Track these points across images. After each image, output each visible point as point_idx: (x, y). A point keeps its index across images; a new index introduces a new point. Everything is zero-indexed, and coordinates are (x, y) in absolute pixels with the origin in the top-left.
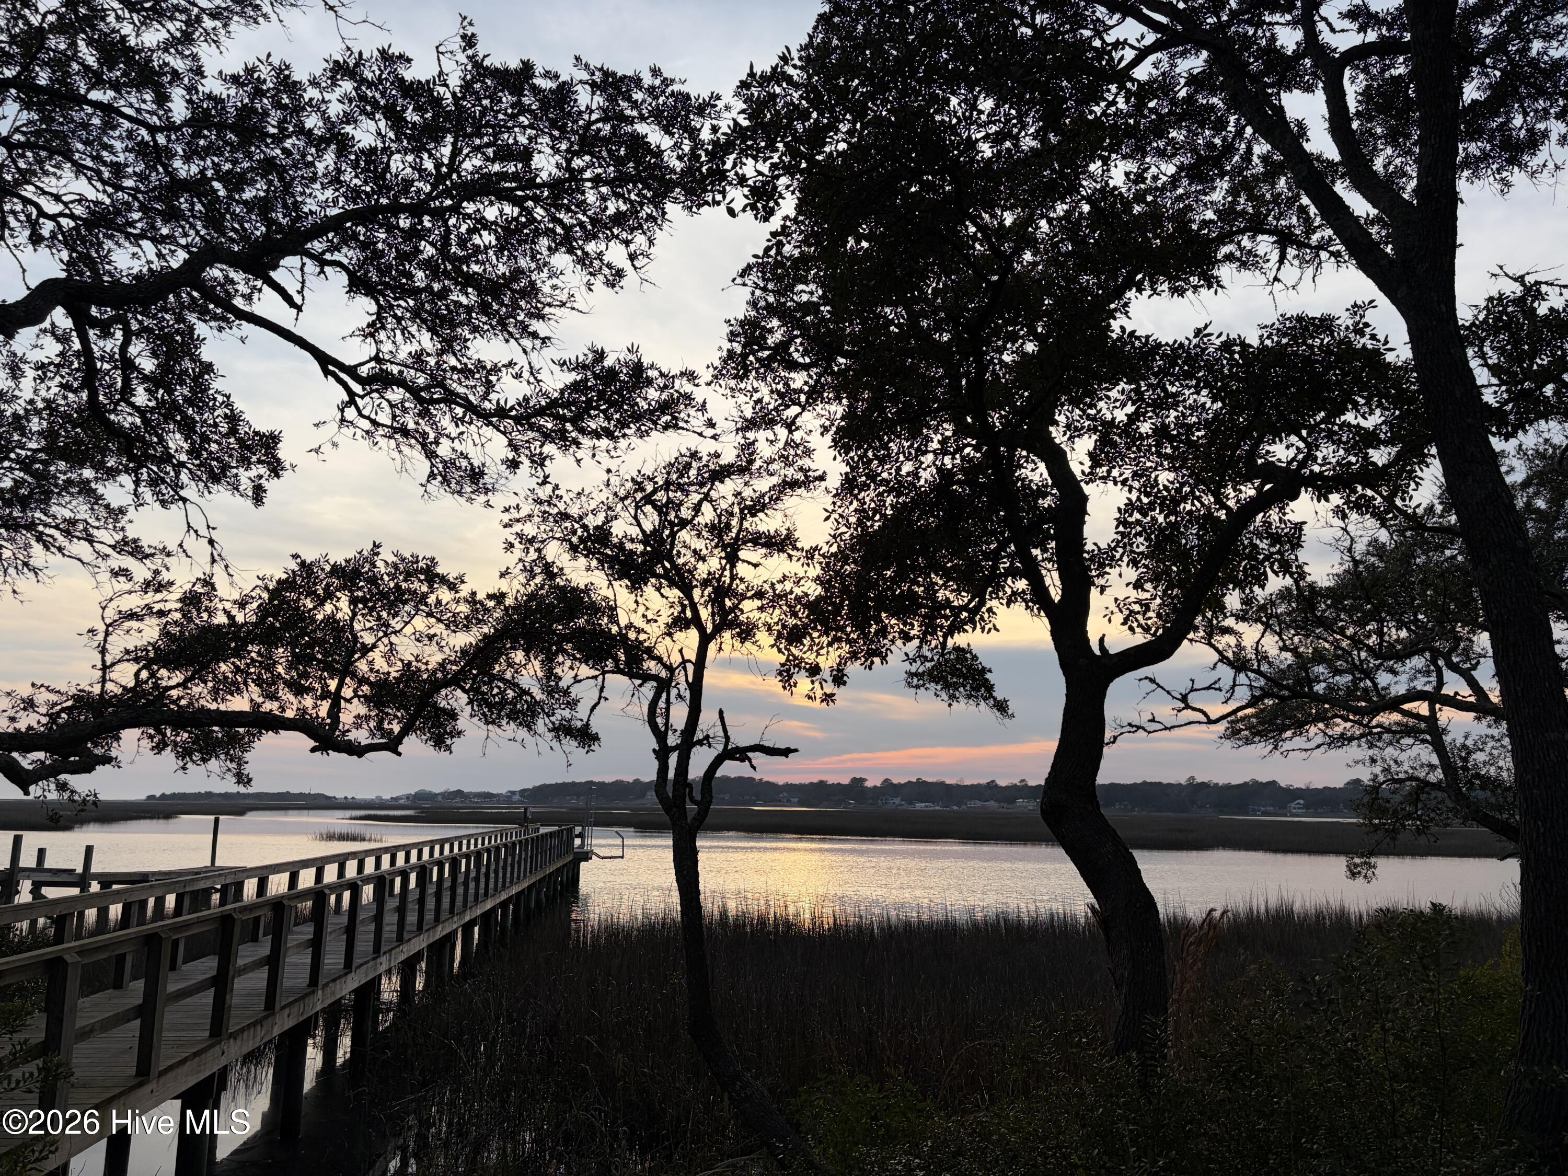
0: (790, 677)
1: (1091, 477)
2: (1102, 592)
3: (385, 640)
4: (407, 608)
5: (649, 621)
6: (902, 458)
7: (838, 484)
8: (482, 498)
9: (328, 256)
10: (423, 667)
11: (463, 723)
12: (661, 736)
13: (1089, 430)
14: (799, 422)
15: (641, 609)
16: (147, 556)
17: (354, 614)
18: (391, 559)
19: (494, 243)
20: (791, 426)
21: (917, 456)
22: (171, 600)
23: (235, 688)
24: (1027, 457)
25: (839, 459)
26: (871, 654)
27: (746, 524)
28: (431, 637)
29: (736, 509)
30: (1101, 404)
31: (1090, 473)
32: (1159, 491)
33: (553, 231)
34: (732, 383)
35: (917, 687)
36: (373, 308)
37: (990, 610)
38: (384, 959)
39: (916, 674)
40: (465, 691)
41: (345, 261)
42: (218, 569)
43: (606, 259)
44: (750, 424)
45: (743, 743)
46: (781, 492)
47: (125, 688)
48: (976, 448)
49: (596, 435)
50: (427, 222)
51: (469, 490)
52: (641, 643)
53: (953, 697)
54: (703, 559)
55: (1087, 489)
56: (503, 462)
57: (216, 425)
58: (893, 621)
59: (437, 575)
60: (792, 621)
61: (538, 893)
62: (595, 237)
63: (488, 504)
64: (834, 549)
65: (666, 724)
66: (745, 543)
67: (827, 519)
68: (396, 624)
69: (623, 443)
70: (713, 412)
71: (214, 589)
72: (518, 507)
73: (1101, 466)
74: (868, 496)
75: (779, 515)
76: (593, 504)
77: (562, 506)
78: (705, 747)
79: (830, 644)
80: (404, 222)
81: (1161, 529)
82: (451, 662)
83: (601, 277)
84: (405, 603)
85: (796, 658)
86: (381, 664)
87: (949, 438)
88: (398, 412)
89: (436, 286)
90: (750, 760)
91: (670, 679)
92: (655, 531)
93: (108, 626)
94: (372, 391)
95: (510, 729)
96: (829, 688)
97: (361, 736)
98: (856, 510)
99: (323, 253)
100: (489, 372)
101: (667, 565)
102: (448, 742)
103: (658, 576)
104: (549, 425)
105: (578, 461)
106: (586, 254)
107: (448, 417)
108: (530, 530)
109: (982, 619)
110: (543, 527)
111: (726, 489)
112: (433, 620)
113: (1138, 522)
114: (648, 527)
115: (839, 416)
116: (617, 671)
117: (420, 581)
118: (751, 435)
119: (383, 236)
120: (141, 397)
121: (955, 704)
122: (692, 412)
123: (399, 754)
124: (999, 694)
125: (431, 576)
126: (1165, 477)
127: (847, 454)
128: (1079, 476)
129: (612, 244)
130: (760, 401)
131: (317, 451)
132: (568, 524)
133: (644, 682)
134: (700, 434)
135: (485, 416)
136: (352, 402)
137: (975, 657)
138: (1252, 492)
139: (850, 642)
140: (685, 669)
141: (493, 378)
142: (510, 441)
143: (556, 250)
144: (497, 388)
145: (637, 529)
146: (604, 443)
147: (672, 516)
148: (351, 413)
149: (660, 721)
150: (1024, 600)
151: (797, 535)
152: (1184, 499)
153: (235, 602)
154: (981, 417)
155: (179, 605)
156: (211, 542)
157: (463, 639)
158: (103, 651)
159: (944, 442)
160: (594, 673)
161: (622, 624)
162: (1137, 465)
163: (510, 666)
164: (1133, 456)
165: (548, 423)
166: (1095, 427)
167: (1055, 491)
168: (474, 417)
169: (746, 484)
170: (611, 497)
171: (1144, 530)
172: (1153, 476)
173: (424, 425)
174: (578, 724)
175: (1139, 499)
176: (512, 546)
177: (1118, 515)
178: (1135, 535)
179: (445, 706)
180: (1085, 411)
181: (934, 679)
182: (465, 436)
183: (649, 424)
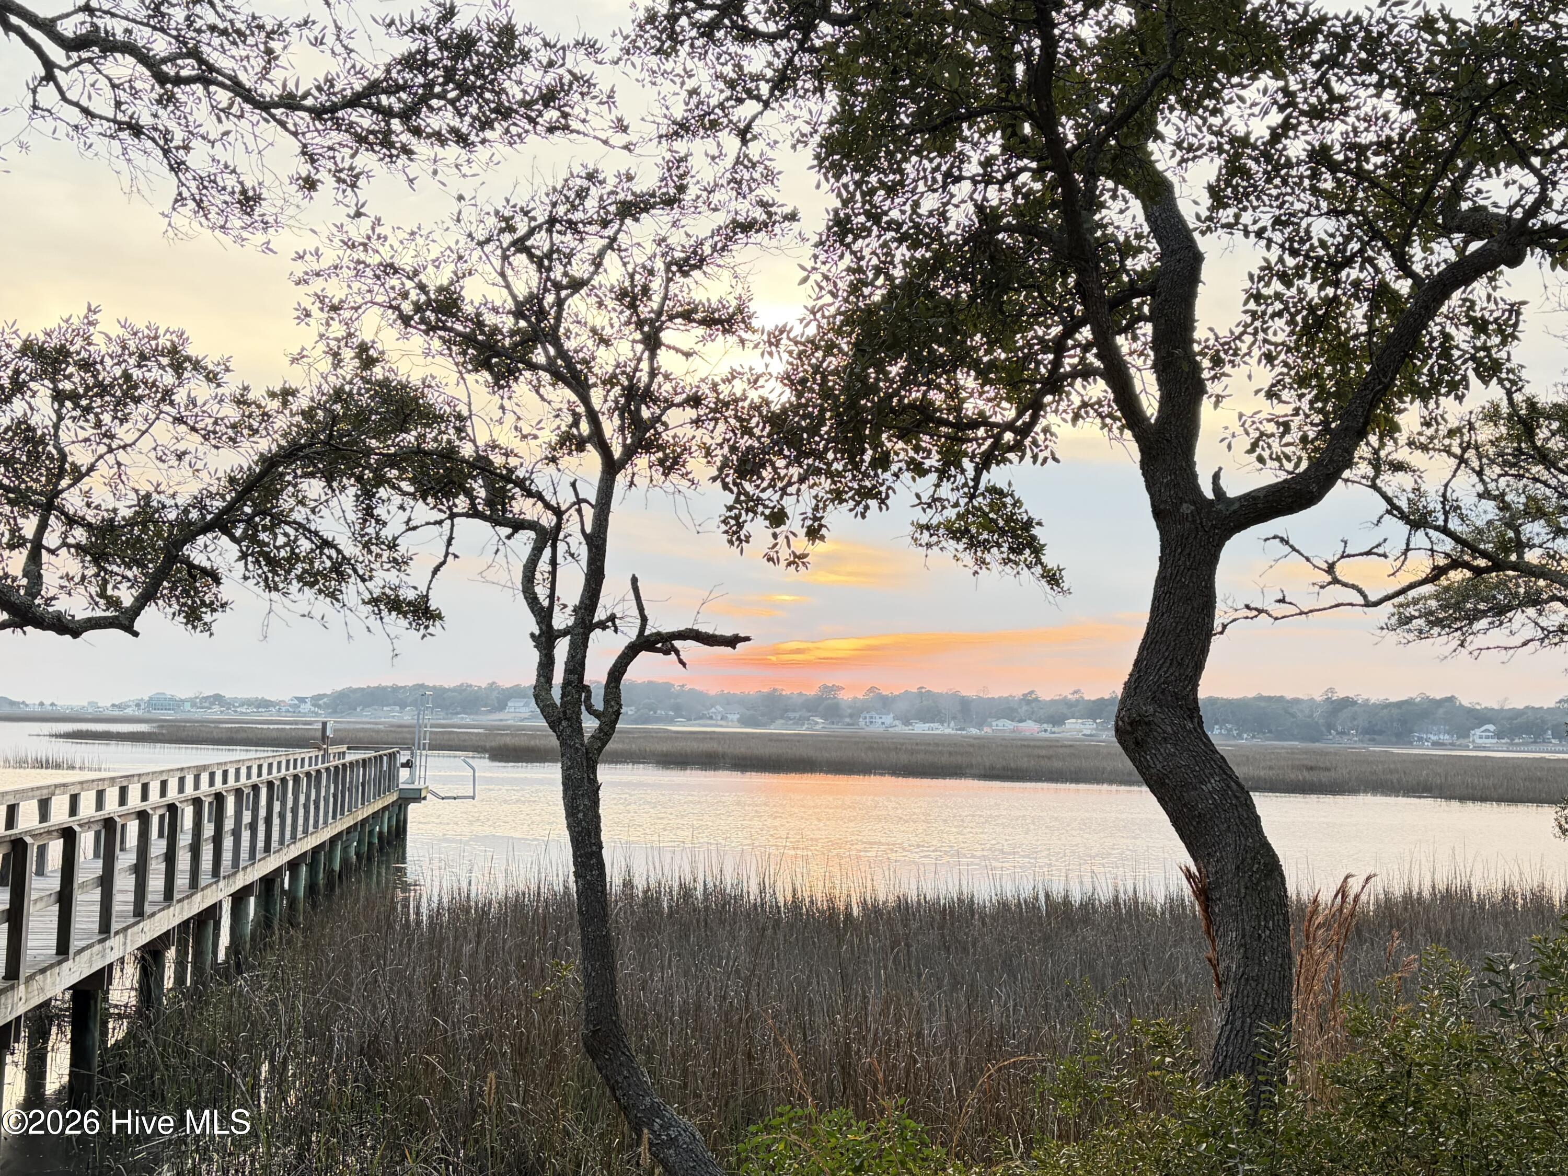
0: (740, 526)
1: (1210, 224)
2: (1216, 404)
3: (110, 458)
4: (142, 409)
5: (524, 437)
6: (921, 187)
7: (822, 228)
8: (259, 237)
10: (169, 502)
11: (226, 591)
12: (543, 615)
13: (1211, 149)
14: (756, 129)
15: (510, 419)
17: (60, 417)
18: (116, 331)
20: (744, 134)
21: (944, 186)
24: (1115, 191)
25: (825, 186)
26: (865, 494)
27: (673, 288)
28: (180, 456)
29: (659, 265)
30: (1229, 110)
31: (1210, 219)
32: (1312, 248)
34: (653, 61)
35: (929, 545)
37: (1046, 430)
38: (115, 942)
39: (927, 527)
40: (234, 539)
44: (682, 129)
45: (668, 627)
46: (729, 238)
48: (1038, 174)
49: (439, 139)
51: (238, 223)
52: (511, 471)
53: (982, 562)
54: (605, 341)
55: (1203, 243)
56: (292, 180)
58: (900, 444)
59: (188, 359)
60: (745, 442)
61: (345, 849)
63: (267, 248)
64: (812, 330)
65: (552, 596)
66: (671, 318)
67: (805, 280)
68: (124, 433)
69: (484, 151)
70: (626, 109)
72: (317, 253)
73: (1226, 206)
74: (869, 246)
75: (726, 274)
77: (386, 254)
78: (610, 632)
79: (802, 480)
81: (1312, 309)
82: (211, 496)
84: (137, 400)
85: (749, 498)
86: (103, 496)
87: (995, 157)
88: (124, 96)
90: (677, 653)
91: (558, 527)
92: (531, 297)
94: (80, 62)
95: (303, 598)
96: (801, 544)
98: (849, 270)
100: (270, 35)
101: (552, 351)
102: (207, 618)
103: (533, 367)
104: (366, 123)
105: (411, 181)
107: (205, 105)
108: (335, 290)
109: (1035, 443)
110: (356, 286)
112: (183, 428)
113: (1278, 296)
114: (521, 291)
115: (825, 118)
116: (474, 513)
117: (161, 367)
118: (681, 146)
121: (984, 571)
122: (592, 105)
123: (136, 634)
124: (1050, 559)
126: (1321, 227)
127: (837, 177)
128: (1191, 222)
130: (693, 92)
132: (394, 281)
133: (515, 531)
134: (605, 142)
135: (264, 106)
136: (49, 77)
137: (1017, 503)
138: (1452, 256)
139: (830, 474)
140: (579, 511)
141: (277, 45)
142: (305, 146)
144: (282, 61)
145: (505, 292)
146: (453, 151)
147: (557, 274)
149: (542, 592)
150: (1100, 415)
151: (752, 307)
152: (1348, 262)
154: (1046, 124)
157: (228, 460)
159: (987, 163)
160: (437, 516)
161: (481, 442)
162: (1280, 207)
163: (301, 502)
164: (1274, 192)
165: (364, 119)
166: (1220, 145)
167: (1153, 244)
168: (247, 107)
169: (674, 224)
170: (463, 239)
171: (1287, 308)
172: (1304, 224)
173: (166, 119)
174: (411, 595)
175: (1281, 260)
176: (308, 315)
177: (1248, 284)
178: (1273, 316)
179: (206, 564)
180: (1205, 120)
181: (955, 533)
182: (231, 138)
183: (524, 123)
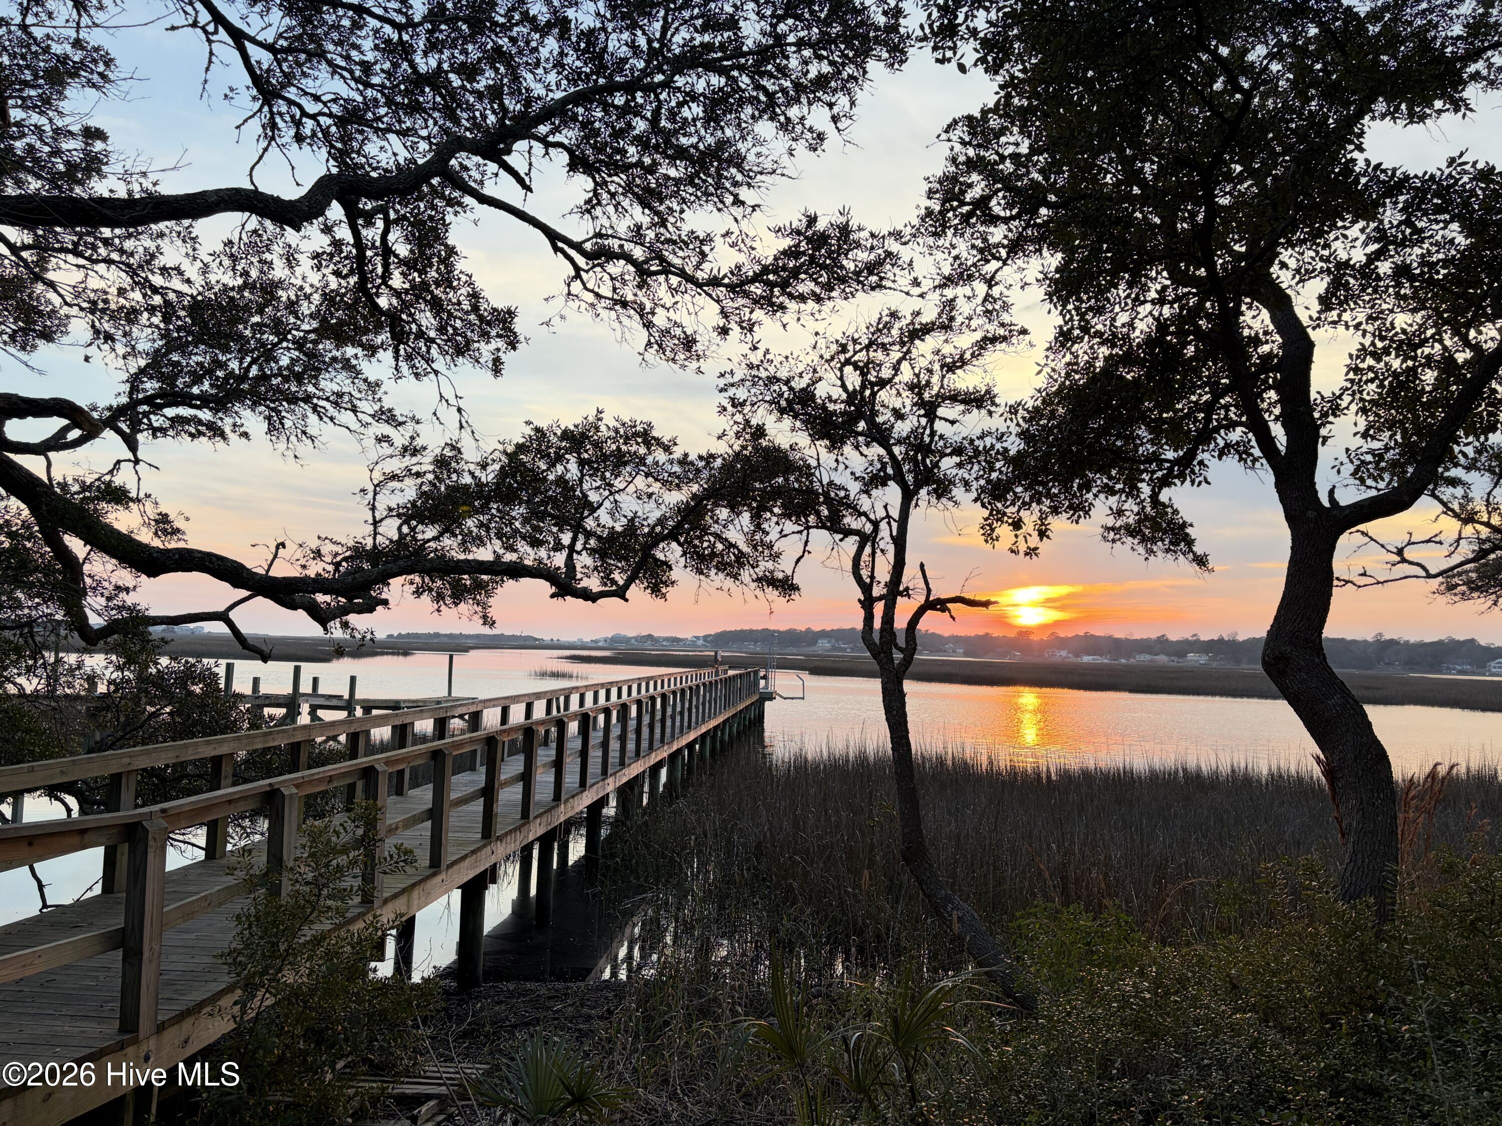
0: (993, 530)
1: (1318, 323)
3: (611, 498)
4: (628, 469)
6: (1117, 309)
7: (1050, 338)
8: (694, 365)
9: (551, 139)
10: (644, 523)
11: (674, 575)
12: (866, 588)
13: (1322, 272)
14: (998, 277)
15: (842, 467)
16: (401, 424)
17: (583, 475)
18: (613, 423)
19: (701, 115)
20: (990, 282)
21: (1133, 307)
22: (426, 464)
23: (480, 542)
24: (1251, 304)
25: (1054, 312)
26: (1074, 508)
27: (946, 381)
28: (650, 496)
29: (936, 367)
30: (1336, 245)
31: (1319, 319)
32: (1396, 335)
33: (757, 98)
34: (931, 240)
35: (1114, 541)
36: (590, 185)
37: (1201, 463)
38: (610, 780)
39: (1113, 529)
40: (680, 544)
41: (566, 142)
42: (466, 435)
43: (808, 124)
44: (948, 281)
45: (944, 595)
46: (982, 348)
47: (391, 541)
49: (802, 298)
50: (639, 97)
51: (682, 357)
52: (842, 499)
53: (1151, 552)
54: (901, 417)
55: (1313, 335)
56: (714, 329)
57: (459, 303)
58: (1098, 475)
59: (653, 438)
61: (731, 728)
62: (798, 101)
63: (699, 371)
64: (1039, 403)
65: (872, 576)
66: (944, 400)
67: (1039, 373)
68: (619, 483)
69: (829, 304)
70: (918, 270)
71: (460, 452)
72: (732, 373)
73: (1331, 310)
74: (1082, 348)
75: (979, 371)
76: (801, 367)
77: (772, 370)
78: (908, 598)
79: (1032, 500)
80: (619, 100)
81: (1395, 375)
82: (667, 518)
83: (803, 141)
84: (625, 464)
85: (998, 512)
86: (606, 520)
87: (1167, 287)
88: (618, 285)
89: (647, 160)
90: (950, 611)
91: (875, 532)
92: (857, 392)
93: (376, 486)
94: (594, 266)
95: (718, 579)
96: (1034, 541)
97: (593, 584)
98: (1068, 364)
99: (547, 136)
100: (702, 242)
101: (869, 424)
102: (664, 590)
103: (856, 435)
104: (759, 292)
105: (784, 326)
106: (788, 120)
107: (664, 286)
108: (741, 394)
109: (1193, 472)
110: (753, 391)
111: (925, 347)
112: (651, 479)
113: (1371, 368)
114: (851, 388)
115: (1053, 269)
116: (820, 525)
117: (638, 444)
118: (949, 293)
119: (600, 115)
120: (397, 281)
121: (1152, 558)
122: (897, 270)
123: (627, 601)
124: (1198, 549)
125: (646, 437)
126: (1402, 320)
127: (1062, 306)
128: (1305, 321)
129: (814, 107)
130: (956, 258)
131: (548, 324)
132: (776, 387)
133: (846, 536)
134: (907, 294)
135: (698, 285)
136: (578, 276)
137: (1176, 512)
139: (1049, 495)
140: (889, 523)
141: (706, 249)
142: (722, 308)
143: (761, 117)
144: (709, 258)
145: (841, 389)
146: (811, 305)
147: (872, 377)
148: (577, 287)
149: (865, 573)
150: (1237, 452)
151: (996, 390)
153: (478, 464)
155: (431, 468)
156: (459, 410)
157: (676, 498)
158: (373, 509)
159: (1162, 291)
160: (798, 528)
161: (824, 482)
162: (1372, 307)
163: (716, 522)
164: (1367, 298)
165: (757, 289)
166: (1328, 269)
167: (1278, 338)
168: (689, 286)
169: (946, 341)
170: (816, 359)
171: (1376, 377)
172: (1390, 319)
173: (642, 297)
174: (780, 576)
175: (1373, 344)
176: (725, 409)
177: (1349, 361)
178: (1366, 382)
179: (662, 558)
180: (1317, 253)
181: (1131, 531)
182: (679, 306)
183: (854, 285)
